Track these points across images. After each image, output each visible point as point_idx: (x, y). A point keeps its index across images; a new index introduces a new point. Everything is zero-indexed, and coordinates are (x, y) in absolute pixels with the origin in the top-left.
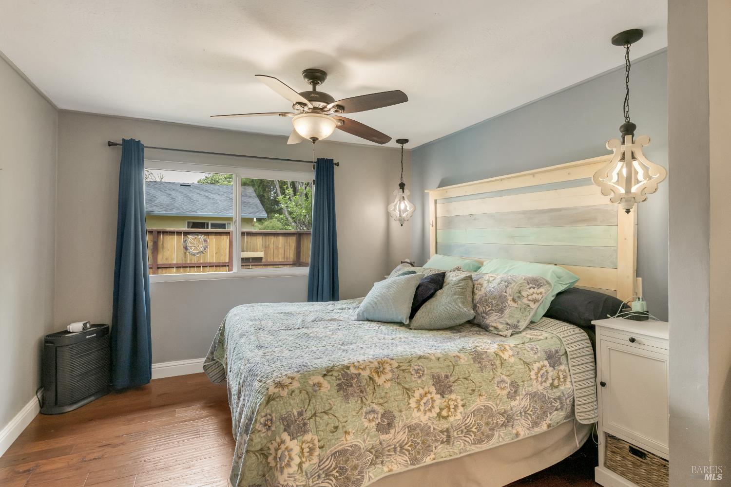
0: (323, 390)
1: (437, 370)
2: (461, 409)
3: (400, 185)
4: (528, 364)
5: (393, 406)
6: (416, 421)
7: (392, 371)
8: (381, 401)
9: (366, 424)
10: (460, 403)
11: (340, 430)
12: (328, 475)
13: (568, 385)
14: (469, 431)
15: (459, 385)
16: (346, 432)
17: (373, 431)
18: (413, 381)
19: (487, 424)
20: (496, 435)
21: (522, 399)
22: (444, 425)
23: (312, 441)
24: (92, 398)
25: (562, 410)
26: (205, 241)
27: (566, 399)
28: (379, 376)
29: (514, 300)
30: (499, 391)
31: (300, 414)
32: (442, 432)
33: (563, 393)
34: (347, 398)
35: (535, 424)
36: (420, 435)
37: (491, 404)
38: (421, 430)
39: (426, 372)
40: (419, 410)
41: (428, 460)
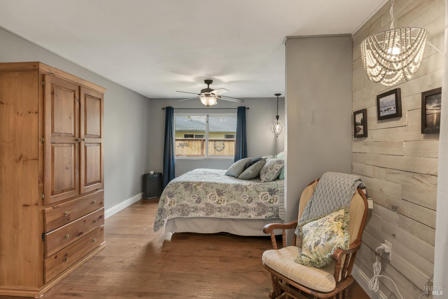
0: (180, 187)
1: (219, 188)
2: (226, 202)
3: (276, 117)
4: (258, 192)
5: (201, 196)
6: (209, 202)
7: (203, 185)
8: (198, 194)
9: (192, 199)
10: (226, 200)
11: (183, 198)
12: (179, 211)
13: (277, 203)
14: (228, 210)
15: (226, 194)
16: (184, 200)
17: (195, 202)
18: (209, 190)
19: (237, 210)
20: (241, 214)
21: (254, 204)
22: (219, 206)
23: (175, 200)
24: (156, 197)
25: (272, 212)
26: (224, 144)
27: (275, 208)
28: (198, 186)
29: (271, 169)
30: (243, 199)
31: (173, 192)
32: (218, 208)
33: (274, 206)
34: (186, 190)
35: (259, 215)
36: (210, 207)
37: (239, 203)
38: (210, 205)
39: (214, 187)
40: (210, 199)
41: (212, 216)
